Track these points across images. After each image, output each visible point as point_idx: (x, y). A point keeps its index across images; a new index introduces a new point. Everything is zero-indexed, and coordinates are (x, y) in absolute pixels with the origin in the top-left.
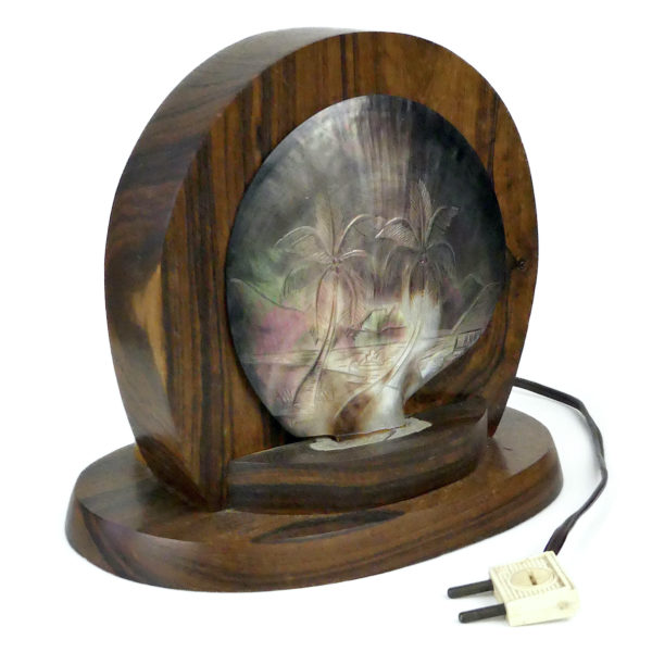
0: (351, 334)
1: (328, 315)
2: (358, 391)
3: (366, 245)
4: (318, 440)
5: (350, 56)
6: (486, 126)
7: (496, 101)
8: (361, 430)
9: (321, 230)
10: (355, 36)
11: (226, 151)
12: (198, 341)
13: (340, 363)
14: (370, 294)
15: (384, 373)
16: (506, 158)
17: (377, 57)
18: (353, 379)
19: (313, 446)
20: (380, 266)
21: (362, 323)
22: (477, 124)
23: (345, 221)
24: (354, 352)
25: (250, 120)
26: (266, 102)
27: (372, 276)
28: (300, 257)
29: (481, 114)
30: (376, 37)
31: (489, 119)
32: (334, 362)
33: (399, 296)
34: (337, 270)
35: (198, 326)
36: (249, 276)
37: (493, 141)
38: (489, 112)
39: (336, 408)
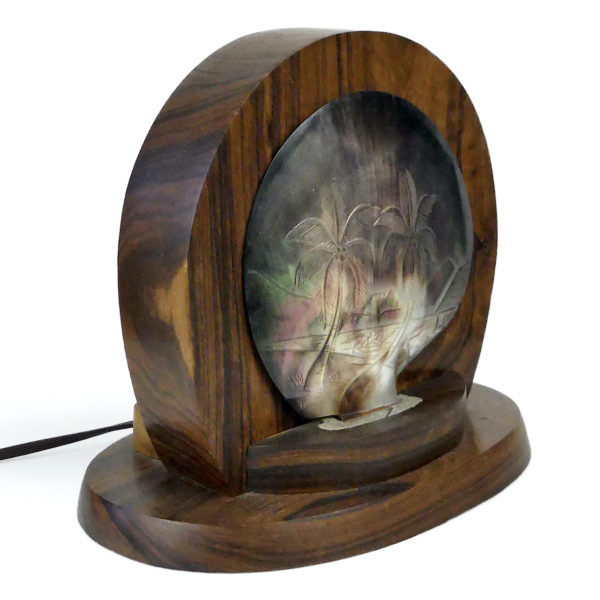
0: (356, 317)
1: (334, 300)
2: (360, 372)
3: (366, 234)
4: (325, 420)
5: (344, 54)
6: (455, 118)
8: (362, 409)
9: (326, 220)
10: (348, 35)
11: (242, 148)
12: (221, 331)
13: (344, 346)
14: (370, 279)
15: (382, 354)
16: (471, 147)
18: (356, 361)
19: (321, 426)
20: (377, 253)
21: (364, 308)
22: (448, 116)
24: (357, 335)
25: (262, 116)
26: (275, 99)
27: (372, 263)
28: (309, 247)
29: (451, 107)
30: (365, 36)
31: (457, 111)
32: (341, 345)
33: (394, 279)
34: (342, 259)
35: (220, 318)
36: (265, 267)
37: (460, 132)
39: (341, 389)
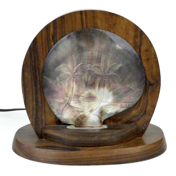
0: (78, 96)
1: (71, 90)
2: (81, 114)
3: (84, 72)
6: (138, 40)
7: (142, 33)
8: (84, 125)
9: (70, 66)
10: (85, 11)
12: (34, 91)
13: (75, 104)
14: (84, 86)
15: (89, 110)
16: (146, 51)
17: (94, 18)
18: (79, 110)
20: (88, 79)
21: (81, 94)
23: (77, 64)
24: (79, 102)
25: (50, 34)
27: (85, 81)
28: (63, 73)
29: (136, 36)
31: (139, 38)
33: (94, 88)
34: (74, 78)
35: (34, 88)
36: (49, 76)
37: (141, 45)
38: (139, 36)
39: (75, 117)
